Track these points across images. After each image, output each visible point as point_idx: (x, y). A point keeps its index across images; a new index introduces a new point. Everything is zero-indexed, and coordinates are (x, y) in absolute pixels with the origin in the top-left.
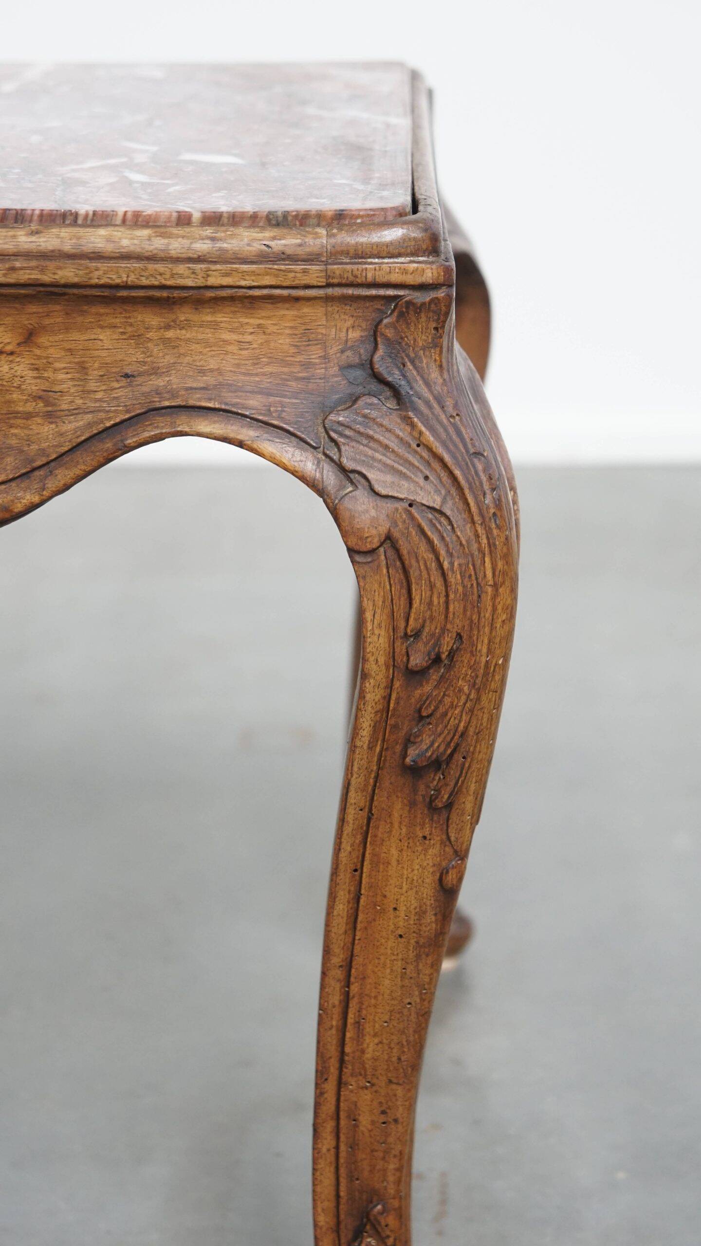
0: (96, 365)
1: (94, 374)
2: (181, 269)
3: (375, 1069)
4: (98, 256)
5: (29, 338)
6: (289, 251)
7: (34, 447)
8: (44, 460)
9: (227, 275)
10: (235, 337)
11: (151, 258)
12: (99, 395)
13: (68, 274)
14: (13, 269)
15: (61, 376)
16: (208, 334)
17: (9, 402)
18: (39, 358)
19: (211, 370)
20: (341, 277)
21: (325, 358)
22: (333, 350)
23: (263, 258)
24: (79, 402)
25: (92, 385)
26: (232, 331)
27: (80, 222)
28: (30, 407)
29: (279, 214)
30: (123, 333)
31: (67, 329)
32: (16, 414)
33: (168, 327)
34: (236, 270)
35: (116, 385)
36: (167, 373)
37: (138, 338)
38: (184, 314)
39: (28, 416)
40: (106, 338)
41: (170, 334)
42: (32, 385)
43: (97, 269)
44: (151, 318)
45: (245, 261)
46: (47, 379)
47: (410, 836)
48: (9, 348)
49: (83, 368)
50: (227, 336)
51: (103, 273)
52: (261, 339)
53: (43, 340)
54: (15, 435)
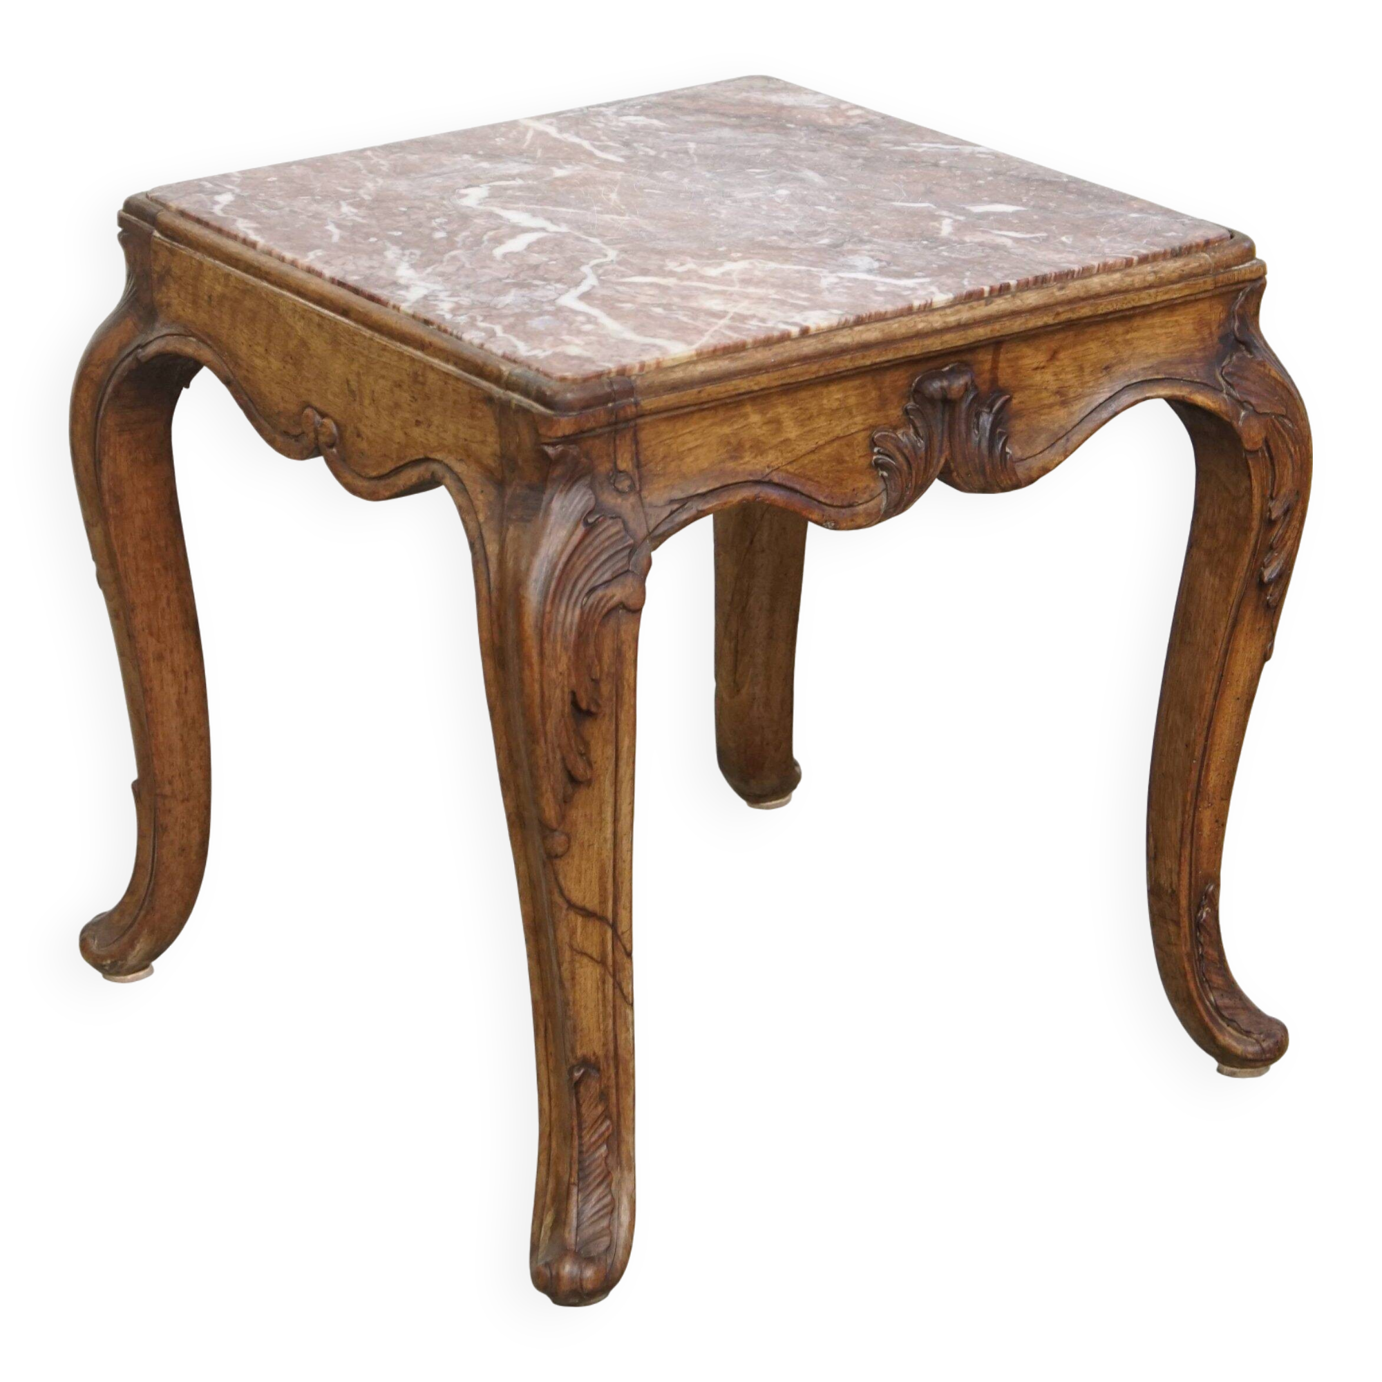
0: (1089, 365)
1: (1087, 371)
2: (1144, 294)
3: (1214, 793)
4: (1098, 296)
5: (1053, 356)
6: (1195, 272)
7: (1056, 425)
8: (1064, 432)
9: (1166, 293)
10: (1164, 331)
11: (1126, 291)
12: (1091, 384)
13: (1086, 311)
14: (1058, 314)
15: (1069, 376)
16: (1148, 333)
17: (1040, 399)
18: (1058, 367)
19: (1153, 355)
20: (1222, 282)
21: (1211, 334)
22: (1214, 328)
23: (1182, 278)
24: (1080, 390)
25: (1087, 378)
26: (1162, 327)
27: (1075, 276)
28: (1052, 400)
29: (1177, 248)
30: (1103, 341)
31: (1075, 345)
32: (1043, 407)
33: (1127, 332)
34: (1171, 289)
35: (1100, 375)
36: (1128, 361)
37: (1111, 343)
38: (1136, 323)
39: (1051, 406)
40: (1093, 346)
41: (1128, 337)
42: (1053, 386)
43: (1101, 304)
44: (1118, 329)
45: (1173, 282)
46: (1061, 380)
47: (1252, 631)
48: (1042, 364)
49: (1081, 368)
50: (1158, 331)
51: (1104, 307)
52: (1178, 329)
53: (1061, 355)
54: (1044, 420)
